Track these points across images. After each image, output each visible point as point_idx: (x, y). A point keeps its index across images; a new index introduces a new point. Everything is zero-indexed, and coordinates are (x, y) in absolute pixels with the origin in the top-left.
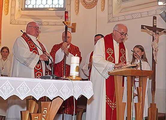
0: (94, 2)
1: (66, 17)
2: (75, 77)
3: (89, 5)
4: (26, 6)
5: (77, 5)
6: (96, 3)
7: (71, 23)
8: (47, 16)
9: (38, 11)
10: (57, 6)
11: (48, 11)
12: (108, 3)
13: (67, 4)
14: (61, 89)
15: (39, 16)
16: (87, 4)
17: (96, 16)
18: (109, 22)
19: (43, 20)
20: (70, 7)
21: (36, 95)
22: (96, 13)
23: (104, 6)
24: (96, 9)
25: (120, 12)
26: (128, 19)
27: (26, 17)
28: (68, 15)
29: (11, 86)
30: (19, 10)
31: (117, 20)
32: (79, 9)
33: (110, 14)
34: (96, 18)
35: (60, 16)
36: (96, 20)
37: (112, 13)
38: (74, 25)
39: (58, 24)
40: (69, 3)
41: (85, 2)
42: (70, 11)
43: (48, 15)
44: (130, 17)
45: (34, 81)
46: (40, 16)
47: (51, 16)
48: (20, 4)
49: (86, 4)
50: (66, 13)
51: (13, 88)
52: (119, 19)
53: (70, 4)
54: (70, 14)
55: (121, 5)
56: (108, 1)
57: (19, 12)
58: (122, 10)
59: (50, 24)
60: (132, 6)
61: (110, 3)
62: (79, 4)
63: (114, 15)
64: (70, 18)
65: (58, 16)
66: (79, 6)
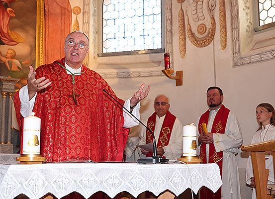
0: (210, 35)
1: (167, 63)
2: (191, 158)
3: (201, 42)
4: (105, 51)
5: (182, 43)
6: (213, 38)
7: (175, 72)
8: (137, 63)
9: (122, 57)
10: (151, 48)
11: (138, 56)
12: (232, 36)
13: (167, 42)
14: (171, 178)
15: (124, 64)
16: (198, 39)
17: (214, 57)
18: (235, 65)
19: (132, 70)
20: (172, 46)
21: (133, 189)
22: (214, 53)
23: (226, 41)
24: (214, 47)
25: (252, 49)
26: (266, 58)
27: (106, 66)
28: (169, 59)
29: (95, 177)
30: (94, 58)
31: (249, 62)
32: (185, 48)
33: (236, 52)
34: (214, 61)
35: (158, 62)
36: (214, 63)
37: (239, 51)
38: (180, 74)
39: (155, 74)
40: (169, 40)
41: (194, 38)
42: (172, 53)
43: (138, 61)
44: (269, 56)
45: (128, 168)
46: (126, 64)
47: (142, 63)
48: (95, 48)
49: (196, 40)
50: (167, 56)
51: (98, 180)
52: (252, 60)
53: (171, 42)
54: (173, 57)
55: (252, 38)
56: (232, 34)
57: (94, 60)
58: (254, 46)
59: (142, 74)
60: (271, 39)
61: (235, 36)
62: (185, 41)
63: (243, 53)
64: (173, 63)
65: (154, 62)
66: (185, 44)
